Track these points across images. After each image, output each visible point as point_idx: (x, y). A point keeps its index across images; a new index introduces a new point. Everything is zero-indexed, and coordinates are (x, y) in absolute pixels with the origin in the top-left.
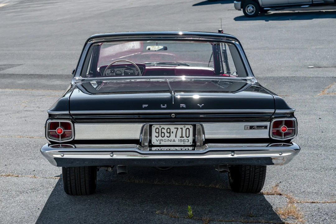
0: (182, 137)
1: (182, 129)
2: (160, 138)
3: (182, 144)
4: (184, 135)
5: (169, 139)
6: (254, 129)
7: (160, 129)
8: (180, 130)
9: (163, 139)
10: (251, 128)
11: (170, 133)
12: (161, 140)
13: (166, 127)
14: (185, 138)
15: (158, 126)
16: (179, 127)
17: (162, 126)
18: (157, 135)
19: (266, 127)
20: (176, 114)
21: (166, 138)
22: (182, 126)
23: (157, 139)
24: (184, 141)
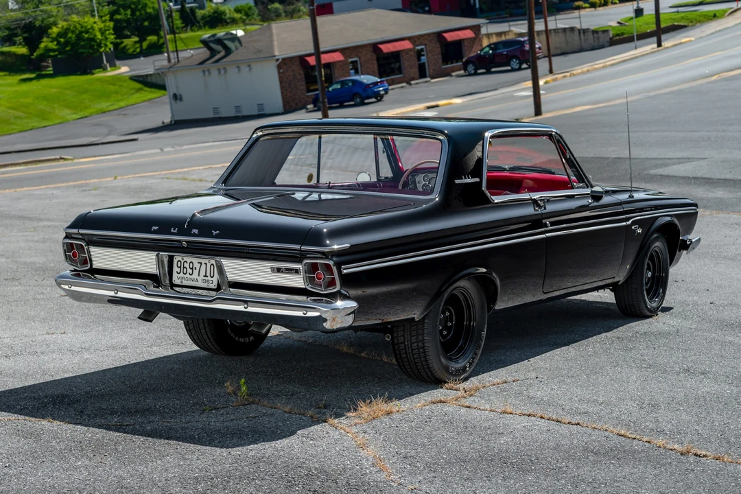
0: (206, 276)
1: (206, 264)
2: (182, 275)
3: (205, 285)
4: (208, 274)
5: (192, 277)
6: (282, 272)
7: (182, 262)
8: (204, 266)
9: (185, 276)
10: (279, 270)
11: (192, 269)
12: (183, 278)
13: (189, 260)
14: (209, 278)
15: (180, 258)
16: (203, 261)
17: (185, 259)
18: (178, 270)
19: (297, 271)
20: (187, 242)
21: (188, 275)
22: (206, 261)
23: (179, 275)
24: (207, 282)
